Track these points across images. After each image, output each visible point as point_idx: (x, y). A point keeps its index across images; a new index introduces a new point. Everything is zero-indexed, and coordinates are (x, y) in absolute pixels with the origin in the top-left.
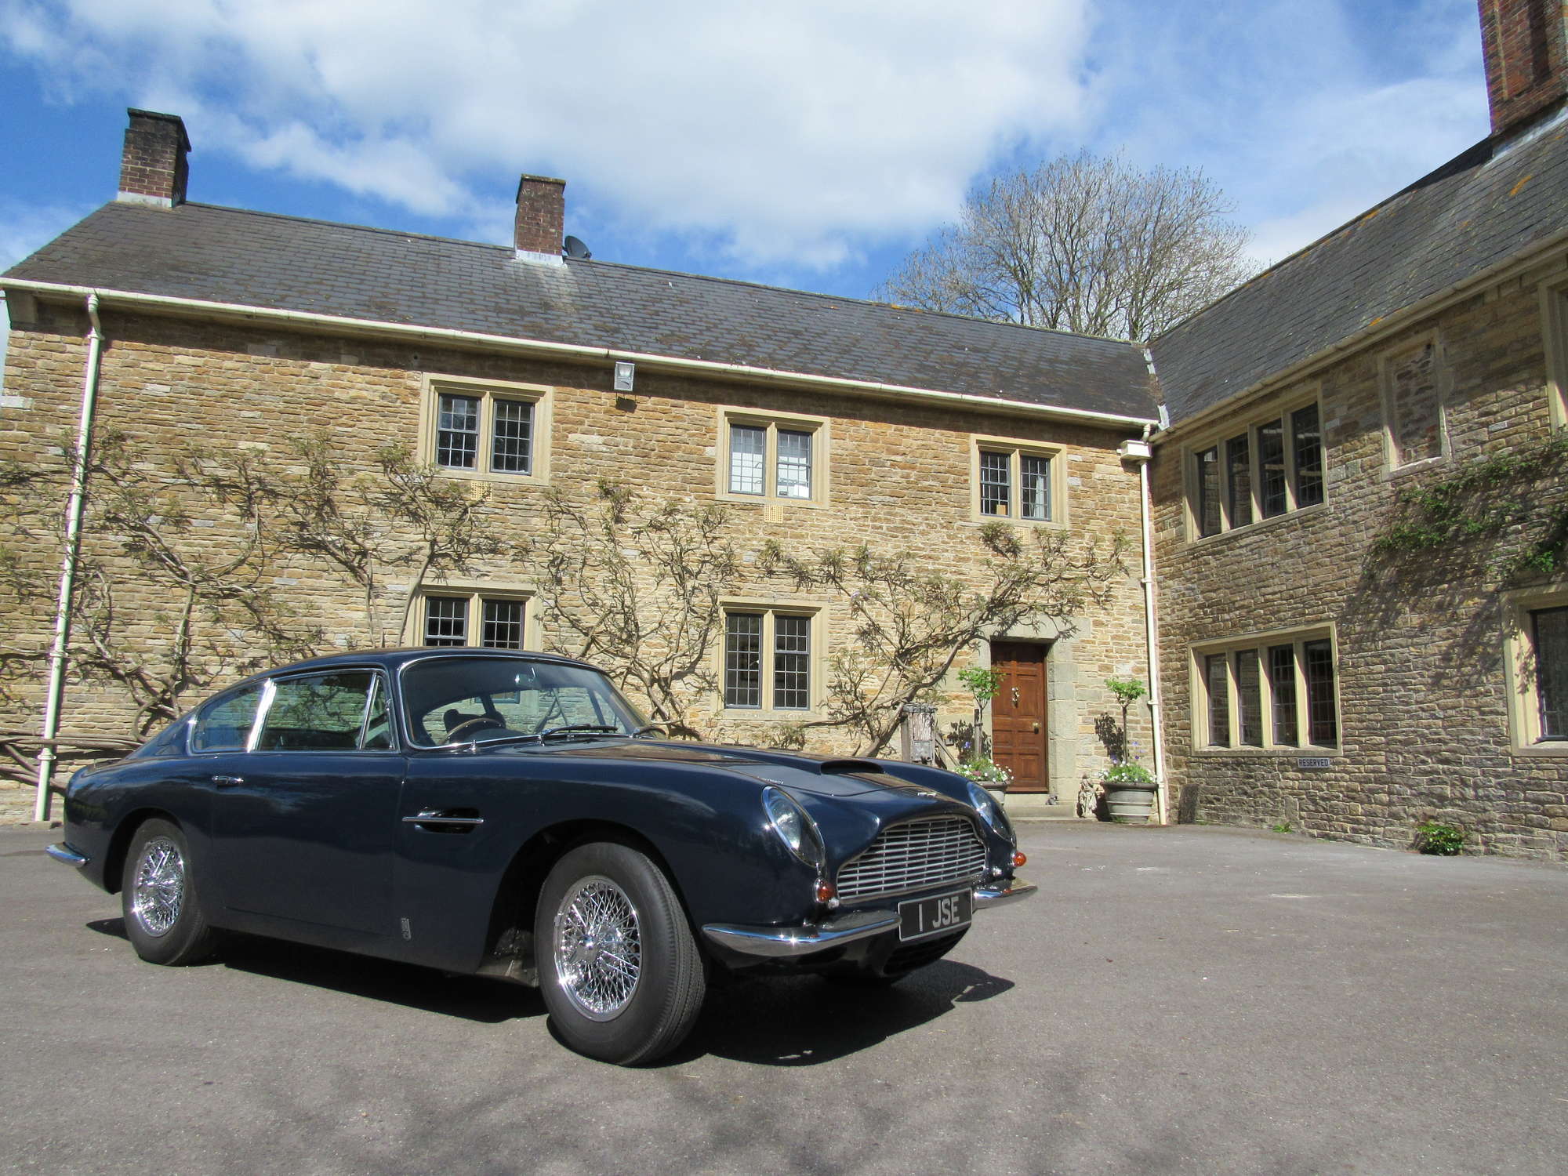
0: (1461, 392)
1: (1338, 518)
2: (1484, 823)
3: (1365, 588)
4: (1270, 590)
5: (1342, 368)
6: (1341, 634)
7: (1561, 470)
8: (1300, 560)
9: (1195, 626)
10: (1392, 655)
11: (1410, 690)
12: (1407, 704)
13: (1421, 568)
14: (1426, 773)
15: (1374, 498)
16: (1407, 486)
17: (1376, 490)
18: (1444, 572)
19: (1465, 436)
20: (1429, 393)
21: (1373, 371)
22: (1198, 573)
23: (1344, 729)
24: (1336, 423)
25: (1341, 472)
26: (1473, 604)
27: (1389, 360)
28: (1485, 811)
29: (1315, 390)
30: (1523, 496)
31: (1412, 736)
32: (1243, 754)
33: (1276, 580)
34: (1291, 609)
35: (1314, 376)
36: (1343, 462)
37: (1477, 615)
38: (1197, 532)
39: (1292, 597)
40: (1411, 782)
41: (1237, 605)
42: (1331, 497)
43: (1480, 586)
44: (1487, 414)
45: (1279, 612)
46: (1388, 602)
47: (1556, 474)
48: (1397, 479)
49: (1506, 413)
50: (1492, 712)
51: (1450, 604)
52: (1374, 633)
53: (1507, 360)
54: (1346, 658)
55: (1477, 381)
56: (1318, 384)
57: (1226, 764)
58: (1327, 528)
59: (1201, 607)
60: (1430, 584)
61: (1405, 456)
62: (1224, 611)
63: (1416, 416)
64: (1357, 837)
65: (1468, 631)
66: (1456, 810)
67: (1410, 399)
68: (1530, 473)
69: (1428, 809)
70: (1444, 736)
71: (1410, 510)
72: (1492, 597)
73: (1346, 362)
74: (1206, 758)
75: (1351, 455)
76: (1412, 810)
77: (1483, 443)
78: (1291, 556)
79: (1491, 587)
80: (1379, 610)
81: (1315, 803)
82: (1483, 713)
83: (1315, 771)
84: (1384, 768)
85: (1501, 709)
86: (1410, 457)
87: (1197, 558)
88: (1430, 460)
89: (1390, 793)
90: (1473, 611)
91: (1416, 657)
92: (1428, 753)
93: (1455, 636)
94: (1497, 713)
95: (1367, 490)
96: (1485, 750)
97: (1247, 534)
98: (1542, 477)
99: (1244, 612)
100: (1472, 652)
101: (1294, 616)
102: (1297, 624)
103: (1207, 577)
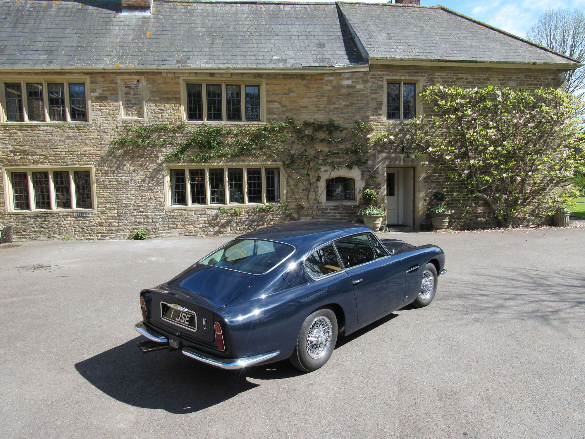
0: (152, 100)
1: (97, 129)
2: (155, 229)
3: (110, 156)
4: (59, 150)
5: (100, 75)
6: (97, 170)
7: (184, 132)
8: (76, 141)
9: (6, 159)
10: (121, 179)
11: (128, 190)
12: (127, 194)
13: (134, 152)
14: (134, 216)
15: (115, 126)
16: (129, 125)
17: (115, 123)
18: (143, 155)
19: (153, 114)
20: (138, 96)
21: (115, 81)
22: (9, 136)
23: (98, 202)
24: (97, 94)
25: (99, 113)
26: (153, 166)
27: (122, 80)
28: (155, 225)
29: (86, 79)
30: (172, 137)
31: (128, 204)
32: (41, 213)
33: (62, 147)
34: (70, 159)
35: (86, 73)
36: (99, 109)
37: (154, 169)
38: (5, 118)
39: (71, 154)
40: (127, 219)
41: (38, 154)
42: (93, 120)
43: (156, 161)
44: (161, 110)
45: (64, 159)
46: (120, 161)
47: (182, 133)
48: (124, 122)
49: (168, 111)
50: (159, 197)
51: (145, 165)
52: (114, 172)
53: (169, 96)
54: (100, 179)
55: (158, 99)
56: (88, 77)
57: (30, 217)
58: (91, 132)
59: (11, 151)
60: (137, 158)
61: (127, 114)
62: (28, 155)
63: (133, 102)
64: (103, 238)
65: (151, 174)
66: (145, 226)
67: (131, 96)
68: (175, 131)
69: (134, 227)
70: (141, 204)
71: (130, 133)
72: (160, 165)
73: (103, 74)
74: (15, 215)
75: (104, 108)
76: (128, 227)
77: (159, 118)
78: (71, 139)
79: (160, 162)
80: (116, 163)
81: (82, 228)
82: (155, 198)
83: (83, 217)
84: (116, 215)
85: (162, 197)
86: (129, 115)
87: (8, 130)
88: (139, 119)
89: (118, 223)
90: (153, 168)
91: (131, 180)
92: (135, 210)
93: (147, 175)
94: (161, 198)
95: (110, 122)
96: (156, 208)
97: (44, 126)
98: (178, 133)
99: (42, 157)
100: (153, 180)
101: (72, 161)
102: (74, 164)
103: (16, 139)
